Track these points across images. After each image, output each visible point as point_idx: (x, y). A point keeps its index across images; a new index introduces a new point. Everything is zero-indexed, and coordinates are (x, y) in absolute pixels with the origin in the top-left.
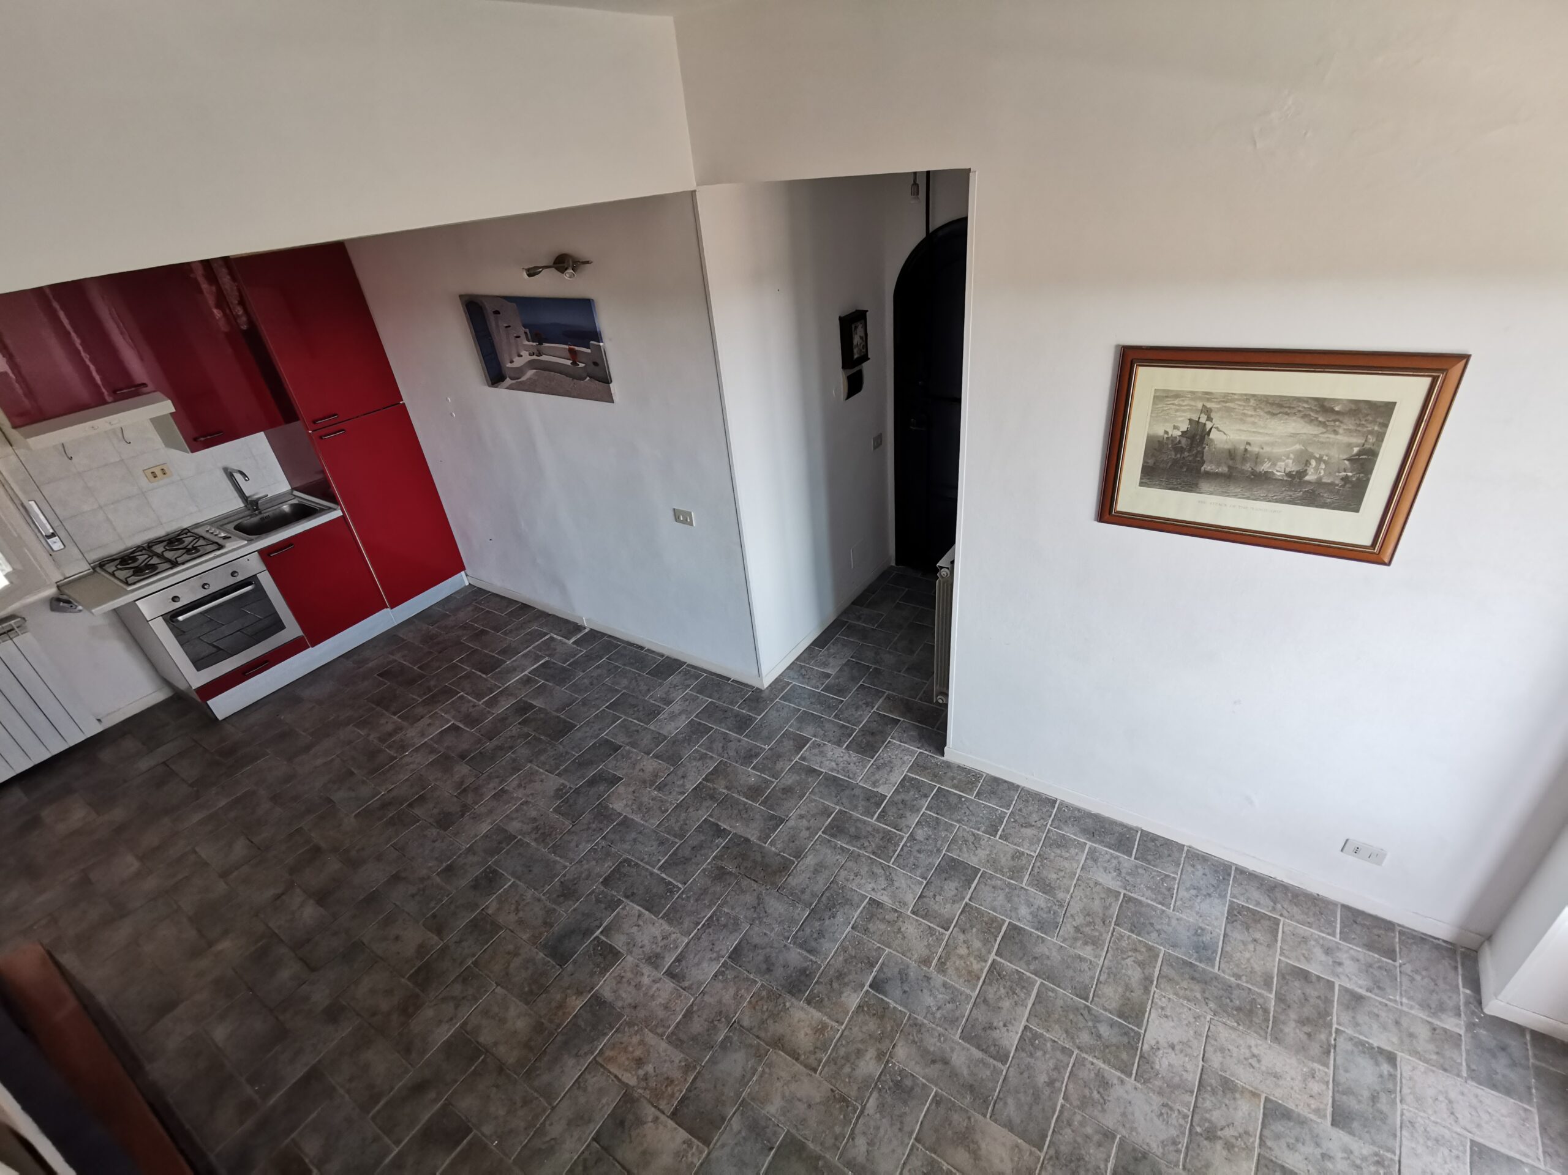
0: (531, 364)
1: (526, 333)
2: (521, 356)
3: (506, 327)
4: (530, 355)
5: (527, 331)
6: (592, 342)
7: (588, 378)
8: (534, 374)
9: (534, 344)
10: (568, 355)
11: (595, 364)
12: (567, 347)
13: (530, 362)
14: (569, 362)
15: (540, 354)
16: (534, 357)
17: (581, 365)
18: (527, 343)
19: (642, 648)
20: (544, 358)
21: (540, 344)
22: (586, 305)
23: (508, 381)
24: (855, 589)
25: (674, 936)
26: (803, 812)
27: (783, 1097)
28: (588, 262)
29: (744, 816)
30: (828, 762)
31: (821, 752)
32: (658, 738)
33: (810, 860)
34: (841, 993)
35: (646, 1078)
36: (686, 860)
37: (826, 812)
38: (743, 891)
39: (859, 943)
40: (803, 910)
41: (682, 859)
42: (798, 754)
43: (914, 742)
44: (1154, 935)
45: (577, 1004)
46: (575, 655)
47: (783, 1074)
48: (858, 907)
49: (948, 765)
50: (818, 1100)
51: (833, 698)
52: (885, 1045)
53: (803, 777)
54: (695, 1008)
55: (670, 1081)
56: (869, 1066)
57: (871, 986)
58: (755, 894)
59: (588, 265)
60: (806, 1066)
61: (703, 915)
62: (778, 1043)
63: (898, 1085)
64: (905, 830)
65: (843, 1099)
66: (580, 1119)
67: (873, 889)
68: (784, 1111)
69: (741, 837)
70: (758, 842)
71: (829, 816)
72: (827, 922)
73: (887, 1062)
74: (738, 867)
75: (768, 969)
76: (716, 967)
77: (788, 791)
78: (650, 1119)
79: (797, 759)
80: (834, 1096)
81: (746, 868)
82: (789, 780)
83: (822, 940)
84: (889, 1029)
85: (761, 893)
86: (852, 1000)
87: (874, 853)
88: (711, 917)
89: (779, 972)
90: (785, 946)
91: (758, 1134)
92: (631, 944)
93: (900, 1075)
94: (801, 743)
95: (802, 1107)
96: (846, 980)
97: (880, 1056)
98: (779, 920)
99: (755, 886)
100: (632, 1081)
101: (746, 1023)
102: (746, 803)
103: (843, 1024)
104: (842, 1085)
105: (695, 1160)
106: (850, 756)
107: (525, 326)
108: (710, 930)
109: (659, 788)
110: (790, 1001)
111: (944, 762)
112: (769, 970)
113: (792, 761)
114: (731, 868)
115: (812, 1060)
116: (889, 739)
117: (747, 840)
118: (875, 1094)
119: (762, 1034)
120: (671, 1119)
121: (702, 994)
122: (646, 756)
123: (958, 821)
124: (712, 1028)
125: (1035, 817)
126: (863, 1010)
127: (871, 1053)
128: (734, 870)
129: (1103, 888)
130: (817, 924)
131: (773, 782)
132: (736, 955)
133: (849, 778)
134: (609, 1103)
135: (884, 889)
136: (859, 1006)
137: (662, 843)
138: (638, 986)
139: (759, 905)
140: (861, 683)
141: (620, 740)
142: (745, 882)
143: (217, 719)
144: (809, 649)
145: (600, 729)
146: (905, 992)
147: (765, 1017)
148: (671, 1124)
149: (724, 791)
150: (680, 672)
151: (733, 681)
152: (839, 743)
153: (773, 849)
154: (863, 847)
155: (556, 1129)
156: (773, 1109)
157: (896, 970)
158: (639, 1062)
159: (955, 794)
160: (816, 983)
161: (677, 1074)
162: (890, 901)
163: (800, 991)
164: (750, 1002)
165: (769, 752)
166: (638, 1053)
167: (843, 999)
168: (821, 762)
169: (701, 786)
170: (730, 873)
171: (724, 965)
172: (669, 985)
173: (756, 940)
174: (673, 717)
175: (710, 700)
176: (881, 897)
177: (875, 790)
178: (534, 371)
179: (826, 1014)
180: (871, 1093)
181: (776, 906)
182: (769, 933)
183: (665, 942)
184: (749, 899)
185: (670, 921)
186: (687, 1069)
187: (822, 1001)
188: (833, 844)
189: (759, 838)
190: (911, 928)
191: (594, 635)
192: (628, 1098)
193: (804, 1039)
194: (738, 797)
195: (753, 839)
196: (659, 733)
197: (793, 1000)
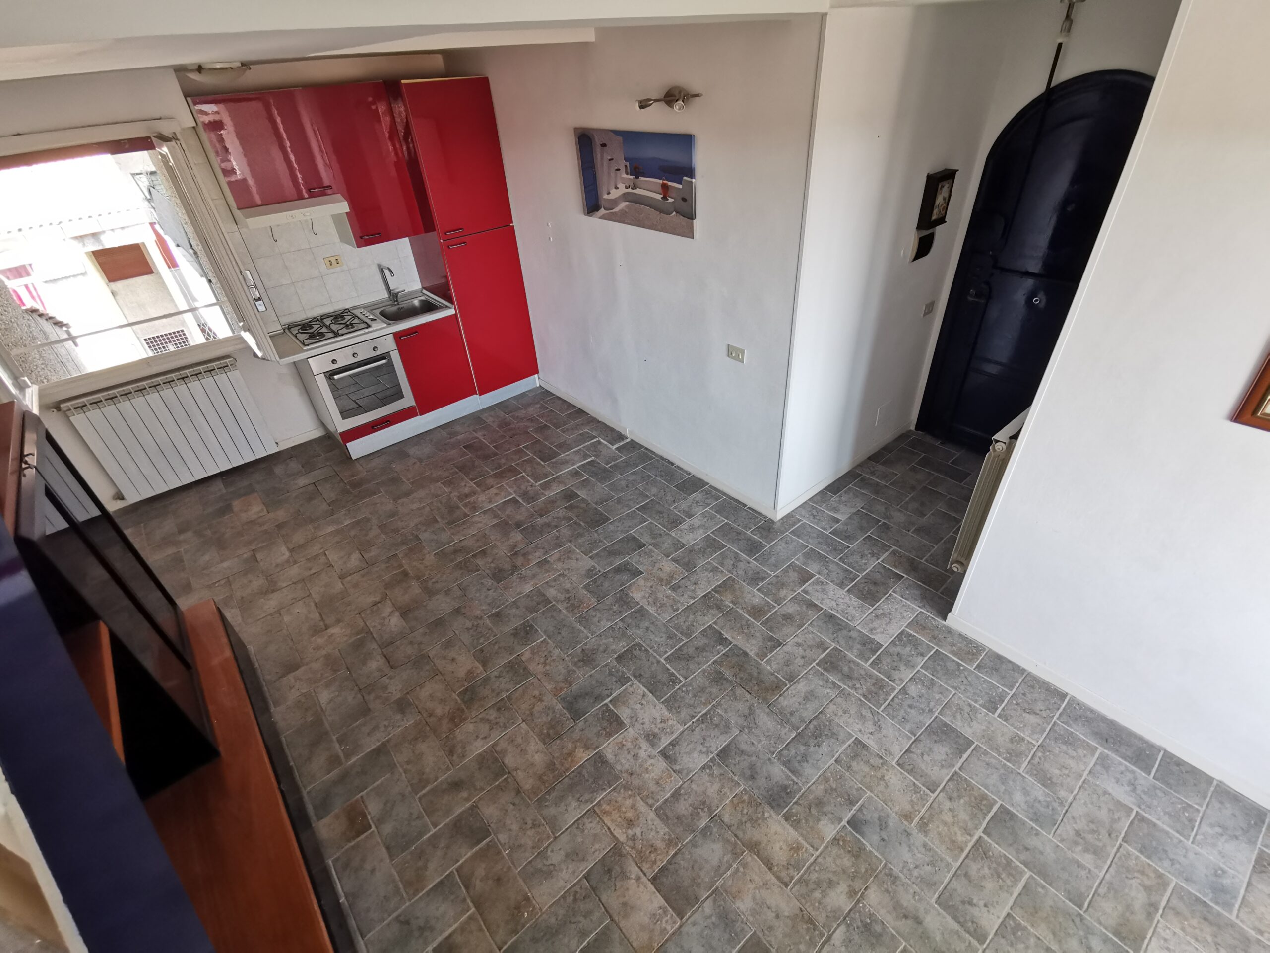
0: (625, 197)
1: (626, 166)
2: (618, 188)
3: (610, 160)
4: (626, 188)
5: (628, 164)
6: (685, 178)
7: (674, 213)
8: (626, 206)
9: (632, 177)
10: (660, 190)
11: (684, 200)
12: (660, 181)
13: (624, 194)
14: (659, 197)
15: (635, 187)
16: (630, 190)
17: (671, 200)
18: (624, 176)
19: (672, 464)
20: (638, 191)
21: (637, 177)
22: (686, 141)
23: (602, 212)
24: (874, 445)
25: (670, 722)
26: (800, 641)
27: (754, 899)
28: (698, 95)
29: (745, 631)
30: (829, 600)
31: (823, 590)
32: (678, 545)
33: (802, 687)
34: (819, 820)
35: (633, 838)
36: (689, 658)
37: (822, 646)
38: (736, 699)
39: (840, 778)
40: (790, 731)
41: (686, 656)
42: (801, 586)
43: (916, 599)
44: (1167, 863)
45: (583, 756)
46: (617, 459)
47: (754, 876)
48: (844, 742)
49: (949, 631)
50: (787, 914)
51: (840, 542)
52: (858, 884)
53: (804, 608)
54: (682, 791)
55: (653, 847)
56: (839, 899)
57: (848, 823)
58: (748, 704)
59: (697, 98)
60: (779, 878)
61: (698, 710)
62: (754, 847)
63: (867, 927)
64: (898, 682)
65: (810, 921)
66: (575, 855)
67: (860, 731)
68: (754, 913)
69: (740, 649)
70: (756, 658)
71: (825, 651)
72: (812, 749)
73: (858, 901)
74: (735, 675)
75: (752, 776)
76: (705, 760)
77: (788, 617)
78: (633, 876)
79: (799, 591)
80: (803, 915)
81: (741, 678)
82: (791, 609)
83: (805, 764)
84: (863, 870)
85: (752, 705)
86: (829, 830)
87: (864, 696)
88: (706, 714)
89: (761, 782)
90: (770, 760)
91: (727, 924)
92: (634, 718)
93: (870, 918)
94: (805, 577)
95: (771, 915)
96: (825, 809)
97: (852, 893)
98: (767, 734)
99: (748, 696)
100: (622, 838)
101: (726, 818)
102: (749, 620)
103: (817, 850)
104: (811, 908)
105: (669, 928)
106: (850, 599)
107: (626, 160)
108: (704, 726)
109: (674, 588)
110: (769, 812)
111: (944, 626)
112: (752, 778)
113: (795, 591)
114: (728, 674)
115: (783, 874)
116: (890, 592)
117: (745, 654)
118: (843, 928)
119: (740, 834)
120: (652, 883)
121: (689, 781)
122: (665, 558)
123: (956, 688)
124: (695, 814)
125: (1040, 706)
126: (838, 844)
127: (843, 888)
128: (730, 678)
129: (1113, 799)
130: (802, 748)
131: (775, 607)
132: (724, 754)
133: (847, 619)
134: (599, 850)
135: (871, 733)
136: (835, 839)
137: (670, 638)
138: (636, 757)
139: (750, 715)
140: (868, 533)
141: (645, 539)
142: (739, 691)
143: (351, 458)
144: (822, 493)
145: (629, 527)
146: (883, 840)
147: (744, 820)
148: (651, 887)
149: (730, 604)
150: (702, 491)
151: (749, 508)
152: (841, 585)
153: (769, 668)
154: (854, 687)
155: (555, 857)
156: (744, 905)
157: (876, 815)
158: (630, 823)
159: (954, 661)
160: (795, 803)
161: (660, 845)
162: (876, 746)
163: (779, 805)
164: (732, 801)
165: (774, 578)
166: (630, 814)
167: (820, 826)
168: (823, 599)
169: (710, 595)
170: (726, 679)
171: (712, 760)
172: (662, 764)
173: (743, 747)
174: (692, 529)
175: (726, 521)
176: (867, 740)
177: (872, 637)
178: (627, 203)
179: (802, 835)
180: (839, 925)
181: (765, 720)
182: (755, 743)
183: (663, 725)
184: (742, 707)
185: (670, 709)
186: (670, 843)
187: (799, 822)
188: (825, 677)
189: (757, 655)
190: (895, 779)
191: (634, 445)
192: (617, 851)
193: (779, 852)
194: (741, 612)
195: (752, 654)
196: (678, 540)
197: (772, 812)
